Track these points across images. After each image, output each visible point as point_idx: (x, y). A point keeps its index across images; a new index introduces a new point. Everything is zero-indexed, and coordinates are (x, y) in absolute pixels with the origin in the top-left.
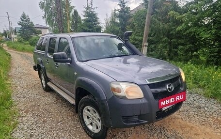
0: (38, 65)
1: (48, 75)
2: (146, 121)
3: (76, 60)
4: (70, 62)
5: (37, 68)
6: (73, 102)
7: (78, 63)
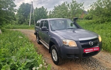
0: (36, 32)
1: (40, 37)
2: (78, 58)
3: (50, 30)
4: (48, 31)
5: (36, 34)
6: (48, 48)
7: (51, 31)
